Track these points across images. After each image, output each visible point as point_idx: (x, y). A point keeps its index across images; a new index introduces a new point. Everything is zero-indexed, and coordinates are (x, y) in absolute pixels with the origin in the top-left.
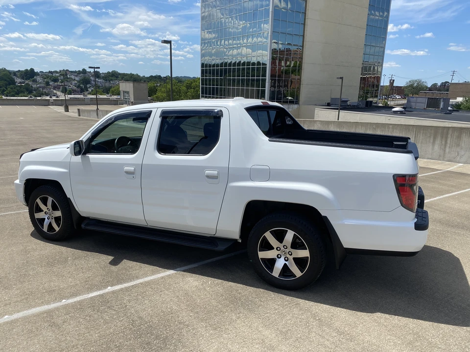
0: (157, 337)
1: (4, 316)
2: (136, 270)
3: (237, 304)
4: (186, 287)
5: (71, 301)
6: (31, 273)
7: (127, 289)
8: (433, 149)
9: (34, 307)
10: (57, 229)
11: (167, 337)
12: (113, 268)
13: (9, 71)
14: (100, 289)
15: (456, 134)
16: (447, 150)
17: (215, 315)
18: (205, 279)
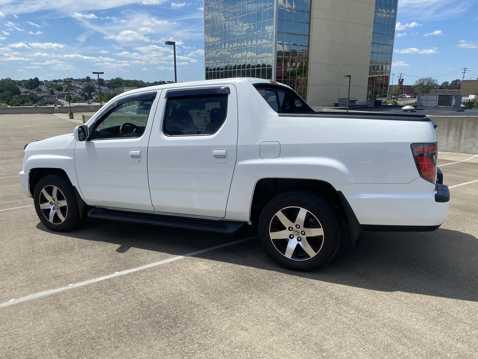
0: (167, 317)
1: (9, 299)
2: (144, 256)
3: (249, 285)
4: (196, 270)
5: (77, 285)
6: (37, 261)
7: (134, 273)
8: (447, 141)
9: (40, 291)
10: (63, 219)
11: (177, 316)
12: (121, 255)
13: (14, 81)
14: (107, 274)
15: (471, 124)
16: (462, 141)
17: (227, 295)
18: (215, 263)
